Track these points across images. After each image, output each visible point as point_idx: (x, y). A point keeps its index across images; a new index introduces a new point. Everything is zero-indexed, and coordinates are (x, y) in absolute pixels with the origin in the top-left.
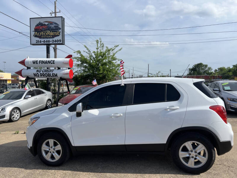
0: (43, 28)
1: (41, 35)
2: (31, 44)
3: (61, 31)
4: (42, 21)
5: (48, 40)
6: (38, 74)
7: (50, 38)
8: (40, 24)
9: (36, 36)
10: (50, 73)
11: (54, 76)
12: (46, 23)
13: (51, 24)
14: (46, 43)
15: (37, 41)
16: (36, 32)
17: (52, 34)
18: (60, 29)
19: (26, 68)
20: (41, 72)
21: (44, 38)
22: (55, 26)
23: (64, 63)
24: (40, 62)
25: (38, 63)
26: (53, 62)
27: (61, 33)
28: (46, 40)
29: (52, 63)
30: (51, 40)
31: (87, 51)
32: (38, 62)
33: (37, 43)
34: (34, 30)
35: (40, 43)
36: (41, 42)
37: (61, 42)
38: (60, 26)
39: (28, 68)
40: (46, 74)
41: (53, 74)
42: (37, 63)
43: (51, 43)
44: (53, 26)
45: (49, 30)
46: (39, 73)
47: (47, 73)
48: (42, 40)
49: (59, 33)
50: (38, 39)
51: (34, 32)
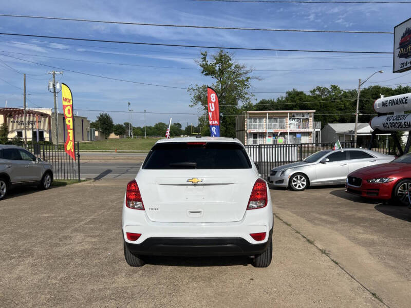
1: (409, 52)
2: (394, 72)
6: (387, 123)
8: (408, 32)
9: (401, 56)
10: (400, 121)
11: (407, 126)
15: (402, 64)
16: (402, 49)
20: (391, 121)
24: (390, 103)
25: (388, 104)
26: (406, 100)
29: (403, 103)
32: (388, 102)
33: (401, 67)
34: (399, 46)
35: (405, 67)
36: (406, 65)
39: (381, 115)
40: (396, 123)
41: (405, 122)
42: (387, 106)
46: (389, 122)
47: (398, 121)
48: (409, 60)
50: (404, 60)
51: (399, 50)
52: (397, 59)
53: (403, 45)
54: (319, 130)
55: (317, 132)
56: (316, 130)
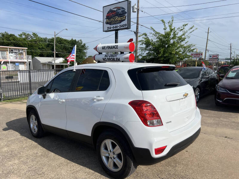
0: (113, 14)
1: (111, 22)
2: (103, 31)
3: (126, 15)
4: (112, 8)
5: (116, 25)
6: (105, 58)
7: (118, 23)
8: (111, 11)
9: (107, 23)
10: (114, 57)
11: (117, 60)
12: (115, 9)
13: (119, 9)
14: (114, 29)
15: (108, 27)
16: (108, 20)
17: (119, 19)
18: (126, 13)
19: (98, 53)
20: (108, 57)
21: (113, 24)
22: (122, 11)
23: (126, 48)
24: (107, 48)
25: (106, 48)
26: (117, 47)
27: (127, 17)
28: (114, 26)
29: (116, 48)
30: (118, 25)
31: (153, 33)
32: (106, 47)
33: (108, 29)
34: (106, 18)
35: (110, 29)
36: (111, 29)
37: (127, 27)
38: (126, 11)
39: (100, 53)
40: (111, 58)
41: (116, 58)
42: (105, 49)
43: (118, 28)
44: (120, 11)
45: (117, 15)
46: (106, 58)
47: (112, 58)
48: (112, 26)
49: (125, 18)
50: (109, 26)
51: (106, 20)
52: (105, 24)
53: (108, 17)
54: (31, 61)
55: (29, 62)
56: (29, 61)
